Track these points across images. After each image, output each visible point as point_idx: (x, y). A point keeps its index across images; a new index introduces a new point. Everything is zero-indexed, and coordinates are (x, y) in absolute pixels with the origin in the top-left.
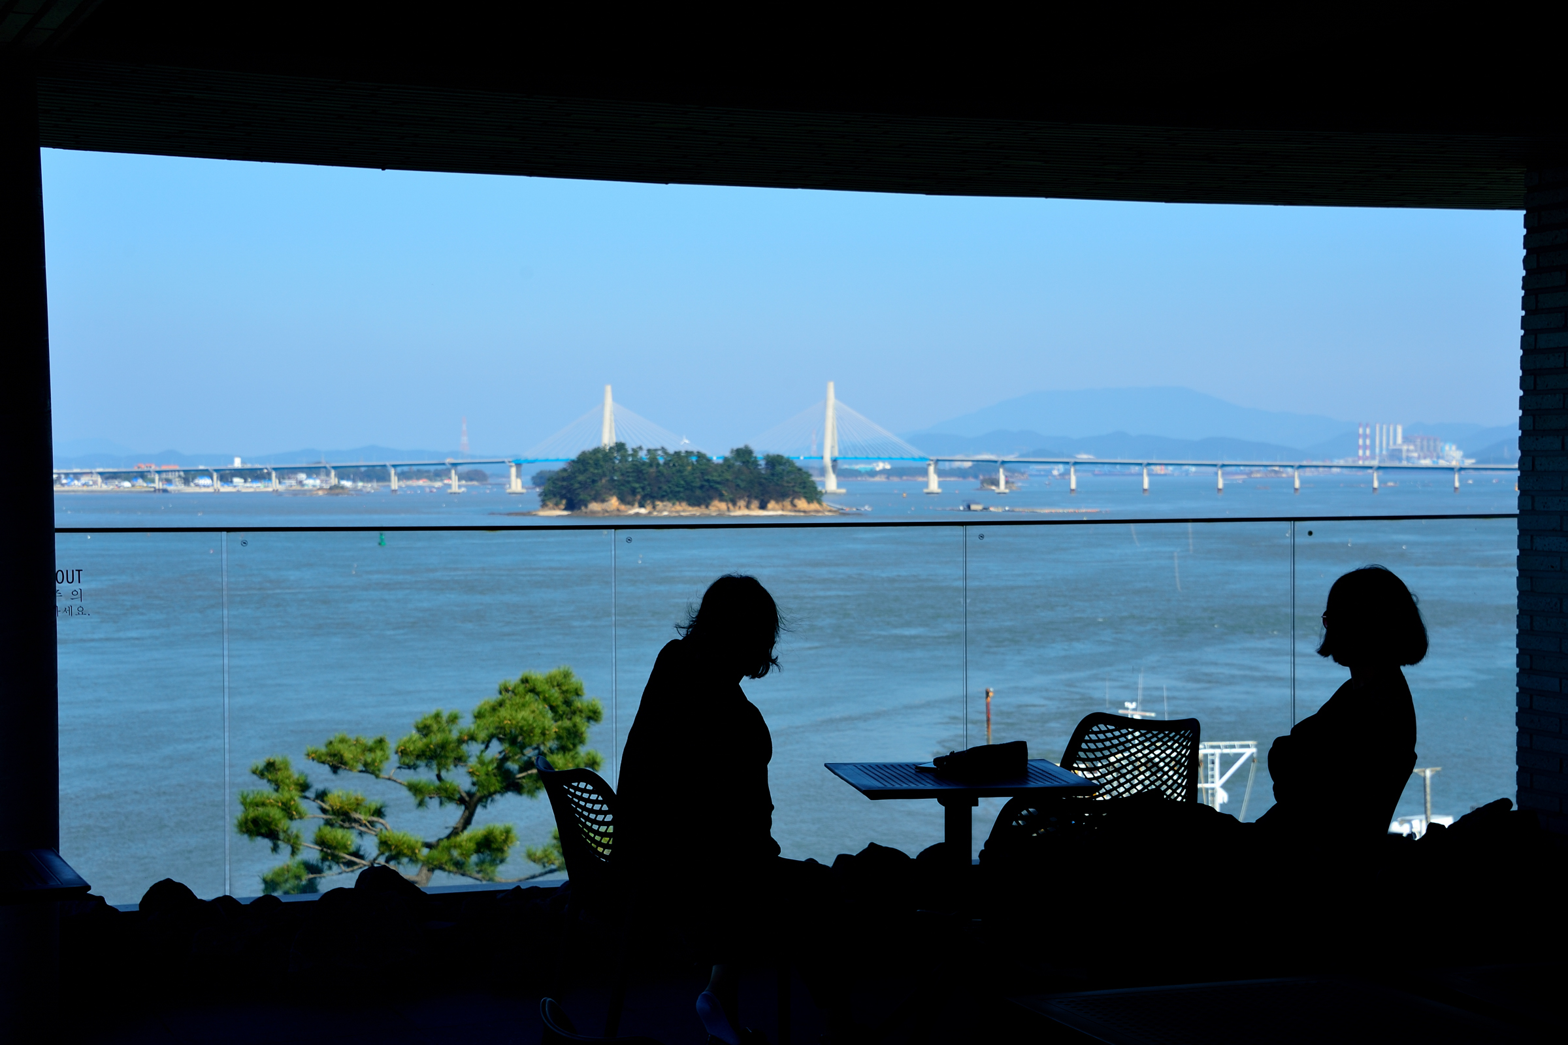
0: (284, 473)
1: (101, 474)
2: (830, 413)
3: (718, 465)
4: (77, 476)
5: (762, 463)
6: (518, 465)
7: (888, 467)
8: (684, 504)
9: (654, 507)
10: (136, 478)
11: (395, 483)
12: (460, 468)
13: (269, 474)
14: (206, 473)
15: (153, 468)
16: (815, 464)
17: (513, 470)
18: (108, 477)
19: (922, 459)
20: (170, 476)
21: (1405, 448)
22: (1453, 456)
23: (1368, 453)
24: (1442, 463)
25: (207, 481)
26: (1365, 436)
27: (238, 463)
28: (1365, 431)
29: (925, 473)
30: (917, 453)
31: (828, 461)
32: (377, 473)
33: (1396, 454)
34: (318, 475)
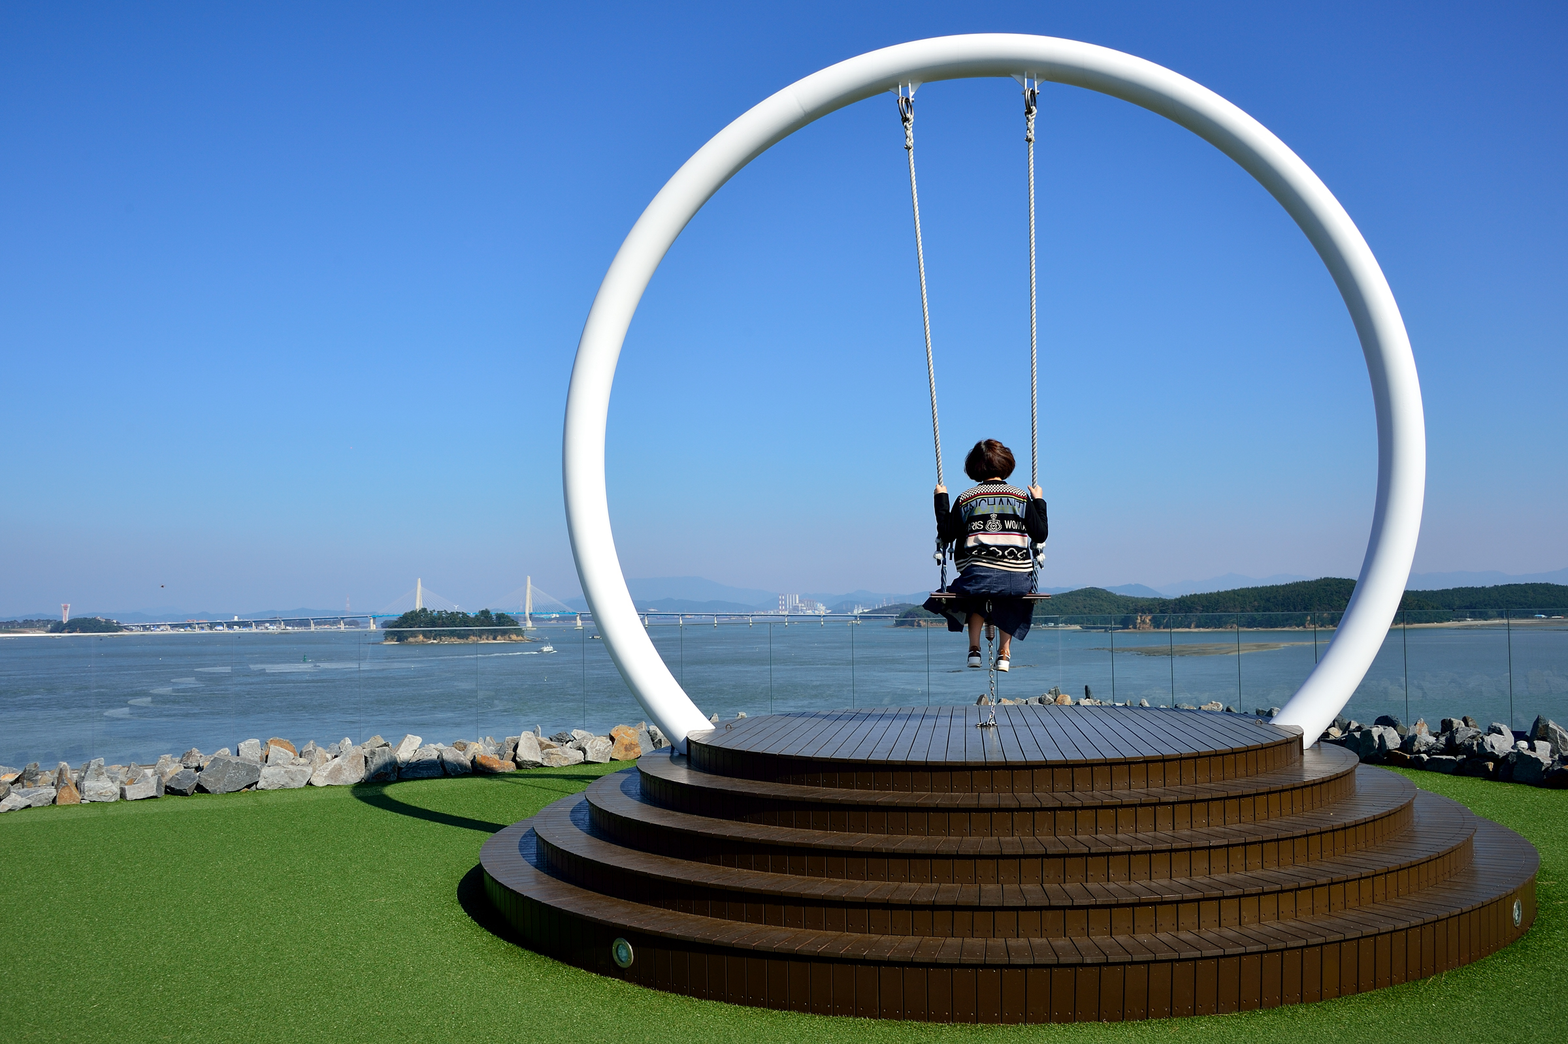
0: (259, 623)
1: (169, 625)
2: (528, 591)
3: (472, 618)
4: (158, 626)
5: (494, 617)
6: (374, 618)
7: (558, 616)
8: (455, 638)
9: (441, 640)
10: (187, 627)
11: (313, 628)
12: (345, 620)
13: (251, 624)
14: (220, 624)
15: (195, 622)
16: (522, 616)
17: (372, 621)
18: (173, 626)
19: (573, 613)
20: (203, 625)
21: (800, 605)
22: (822, 610)
23: (784, 607)
24: (817, 613)
25: (221, 628)
26: (782, 600)
27: (236, 619)
28: (782, 597)
29: (575, 619)
30: (571, 611)
31: (527, 615)
32: (305, 623)
33: (796, 608)
34: (275, 624)
